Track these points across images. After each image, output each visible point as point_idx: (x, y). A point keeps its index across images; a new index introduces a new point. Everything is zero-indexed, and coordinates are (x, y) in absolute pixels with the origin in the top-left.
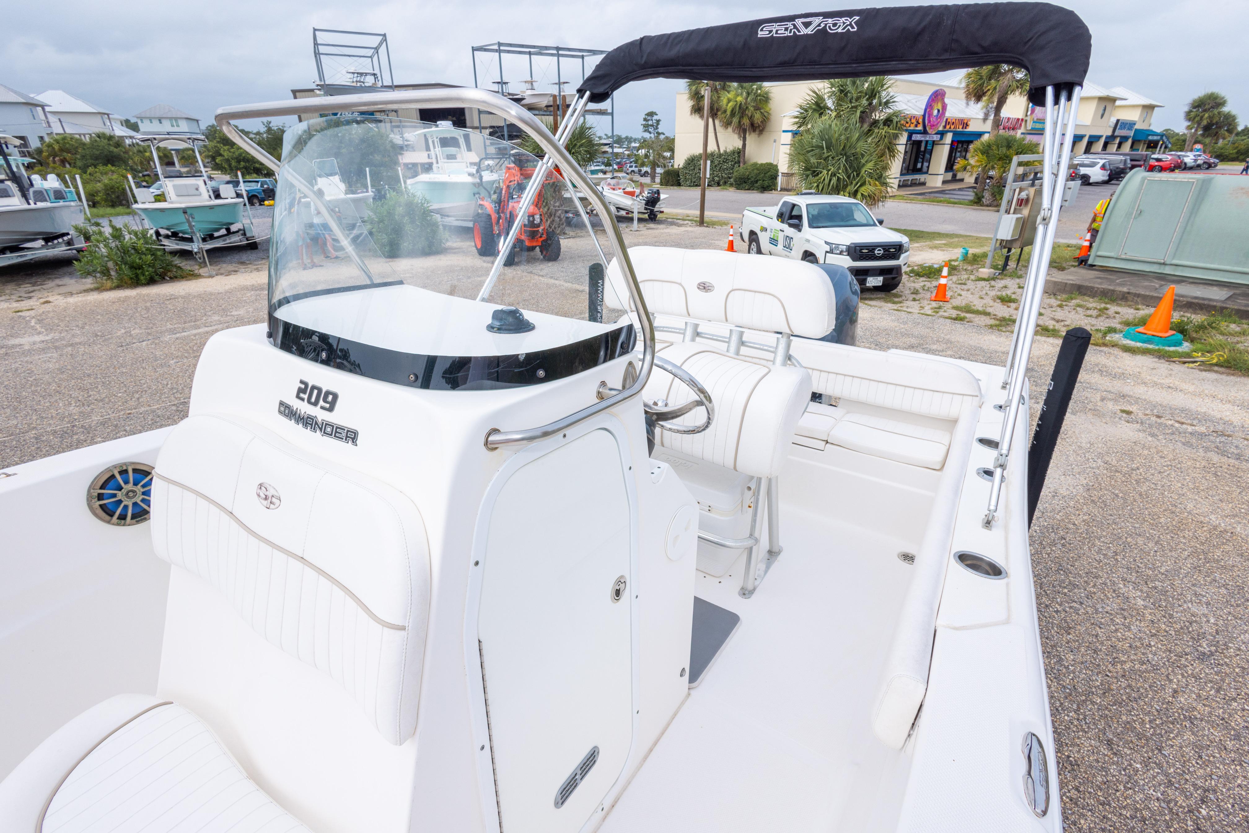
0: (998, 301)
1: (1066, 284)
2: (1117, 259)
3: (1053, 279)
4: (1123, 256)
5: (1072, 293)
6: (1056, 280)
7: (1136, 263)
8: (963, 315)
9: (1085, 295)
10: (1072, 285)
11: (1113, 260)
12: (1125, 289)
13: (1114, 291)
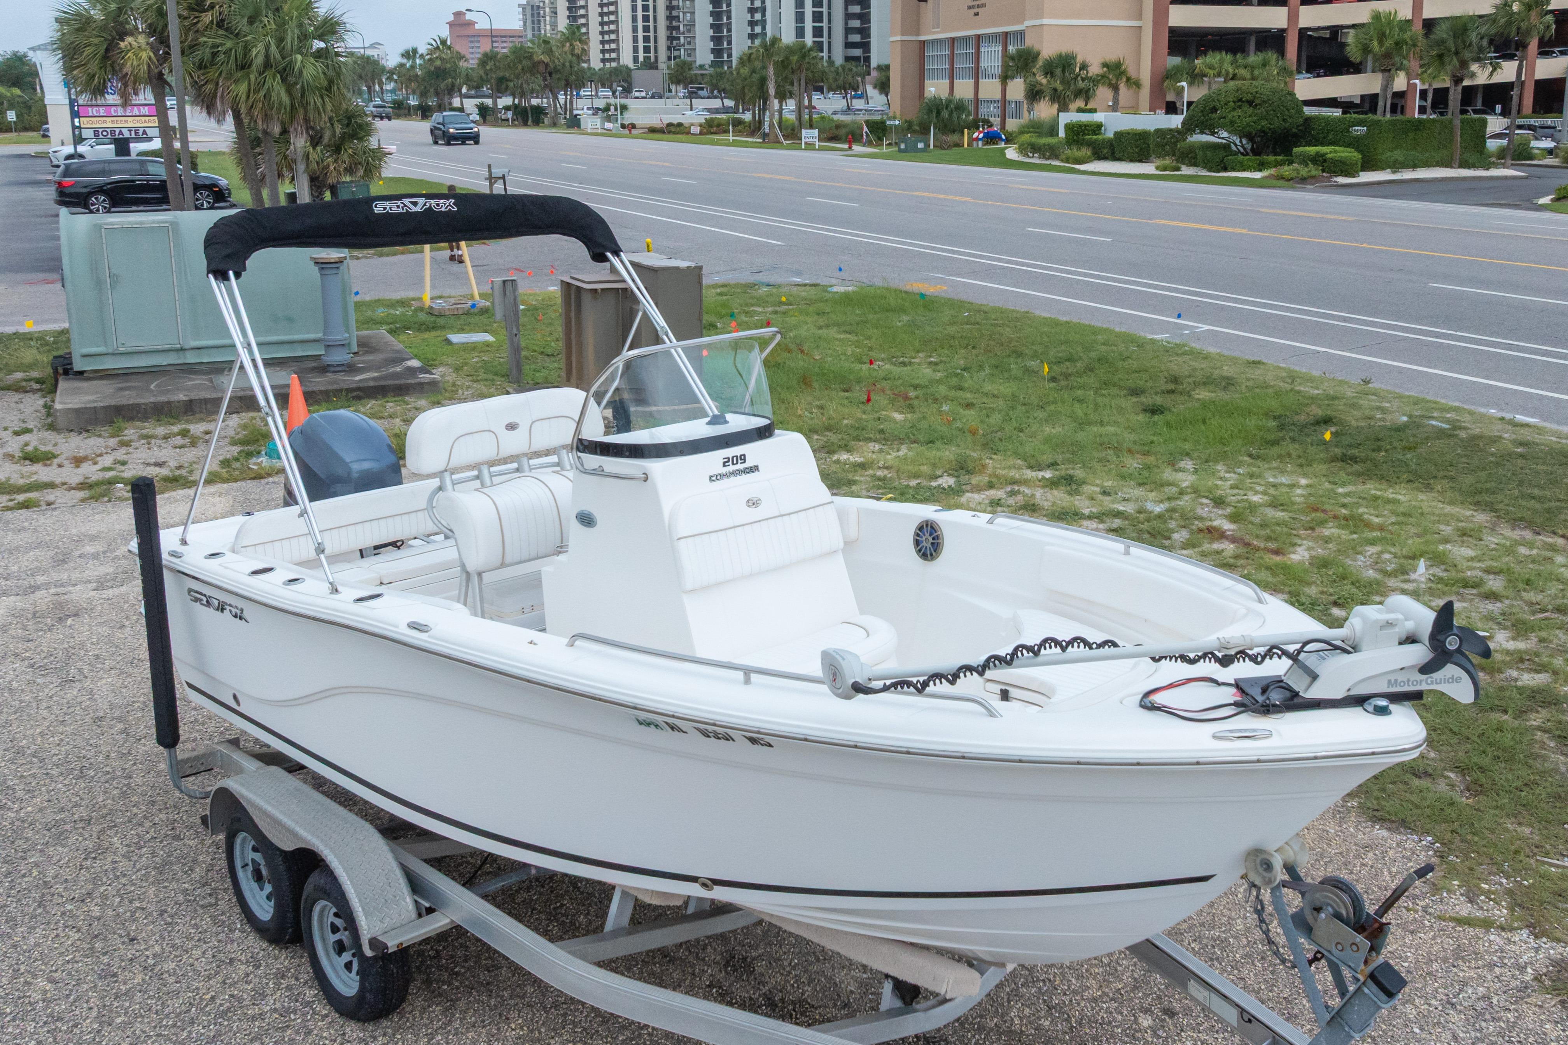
0: (27, 462)
1: (95, 408)
2: (113, 354)
3: (70, 406)
4: (122, 349)
5: (113, 422)
6: (76, 406)
7: (143, 355)
8: (21, 498)
9: (132, 419)
10: (105, 408)
11: (109, 358)
12: (182, 397)
13: (169, 403)
